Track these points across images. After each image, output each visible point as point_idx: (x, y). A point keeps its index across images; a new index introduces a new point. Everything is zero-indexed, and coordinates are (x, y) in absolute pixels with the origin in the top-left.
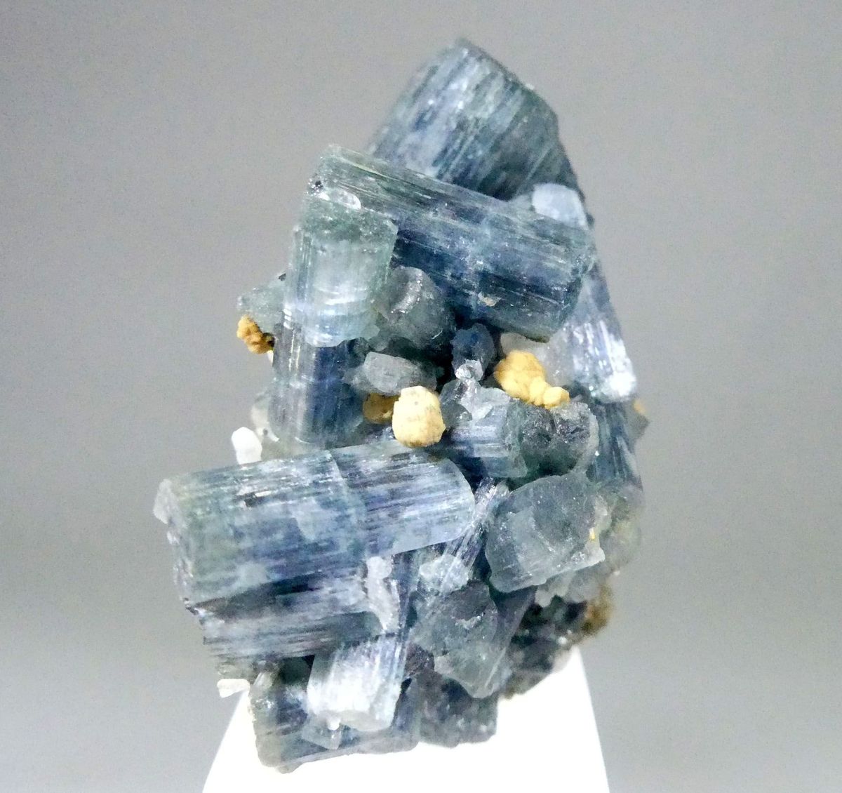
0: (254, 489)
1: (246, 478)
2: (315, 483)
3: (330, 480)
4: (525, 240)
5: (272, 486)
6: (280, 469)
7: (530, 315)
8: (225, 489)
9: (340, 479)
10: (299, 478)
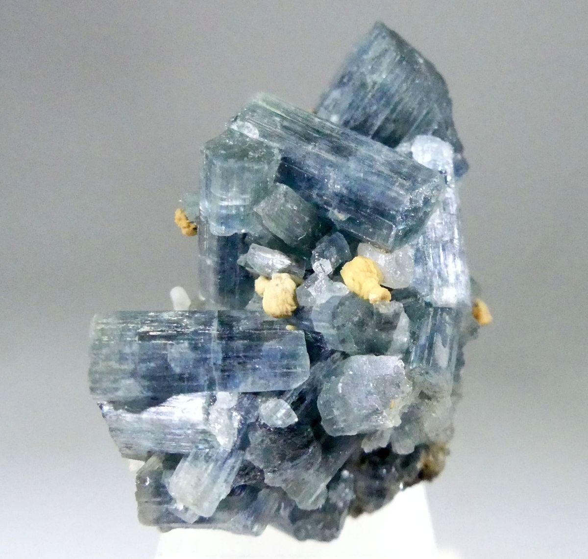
0: (151, 329)
1: (149, 321)
2: (195, 333)
3: (207, 332)
4: (379, 174)
5: (164, 329)
6: (176, 318)
7: (371, 230)
8: (131, 326)
9: (215, 332)
10: (186, 327)
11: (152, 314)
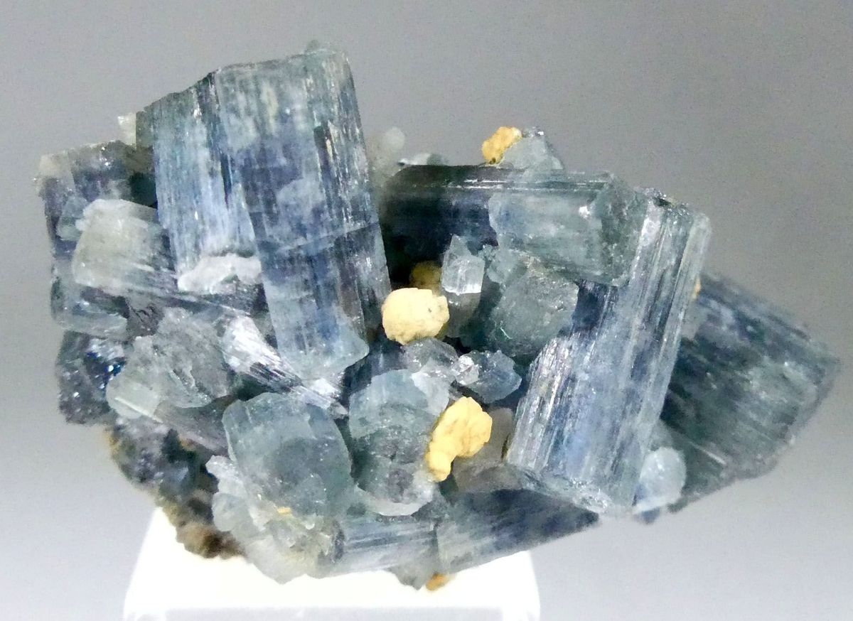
0: (335, 139)
1: (347, 131)
2: (341, 203)
3: (345, 219)
5: (338, 158)
6: (356, 167)
8: (335, 109)
9: (346, 230)
10: (346, 187)
11: (358, 131)
